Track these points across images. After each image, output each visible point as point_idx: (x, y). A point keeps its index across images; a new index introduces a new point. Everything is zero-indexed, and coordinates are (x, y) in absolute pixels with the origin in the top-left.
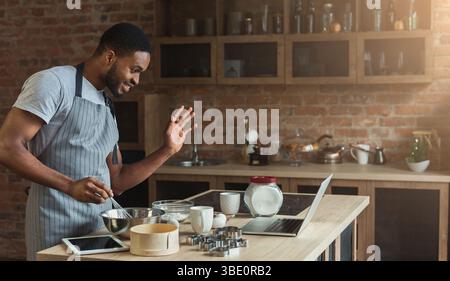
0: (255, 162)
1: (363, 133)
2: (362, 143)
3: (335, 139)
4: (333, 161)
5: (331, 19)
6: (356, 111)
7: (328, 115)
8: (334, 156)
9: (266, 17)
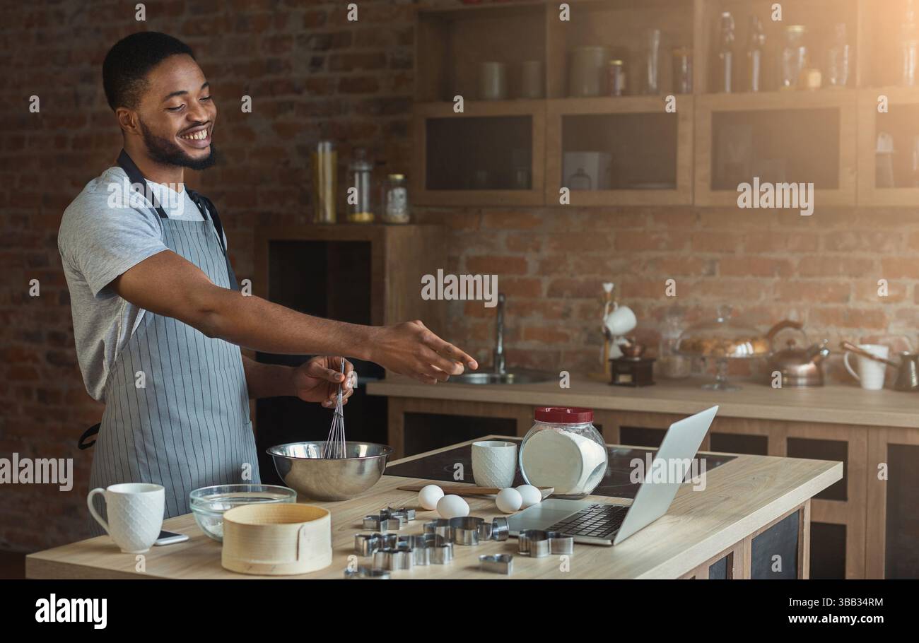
0: (623, 379)
1: (876, 320)
2: (873, 341)
3: (810, 330)
4: (801, 381)
5: (801, 60)
6: (861, 269)
7: (796, 277)
8: (804, 369)
9: (655, 57)
